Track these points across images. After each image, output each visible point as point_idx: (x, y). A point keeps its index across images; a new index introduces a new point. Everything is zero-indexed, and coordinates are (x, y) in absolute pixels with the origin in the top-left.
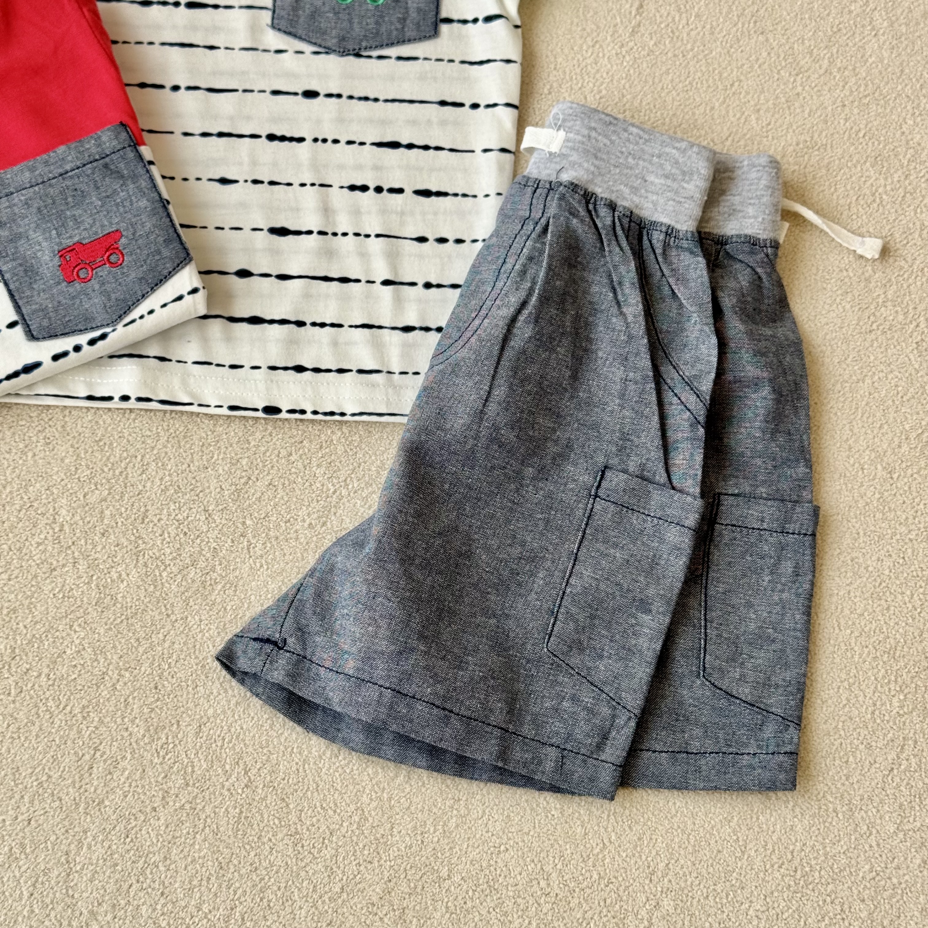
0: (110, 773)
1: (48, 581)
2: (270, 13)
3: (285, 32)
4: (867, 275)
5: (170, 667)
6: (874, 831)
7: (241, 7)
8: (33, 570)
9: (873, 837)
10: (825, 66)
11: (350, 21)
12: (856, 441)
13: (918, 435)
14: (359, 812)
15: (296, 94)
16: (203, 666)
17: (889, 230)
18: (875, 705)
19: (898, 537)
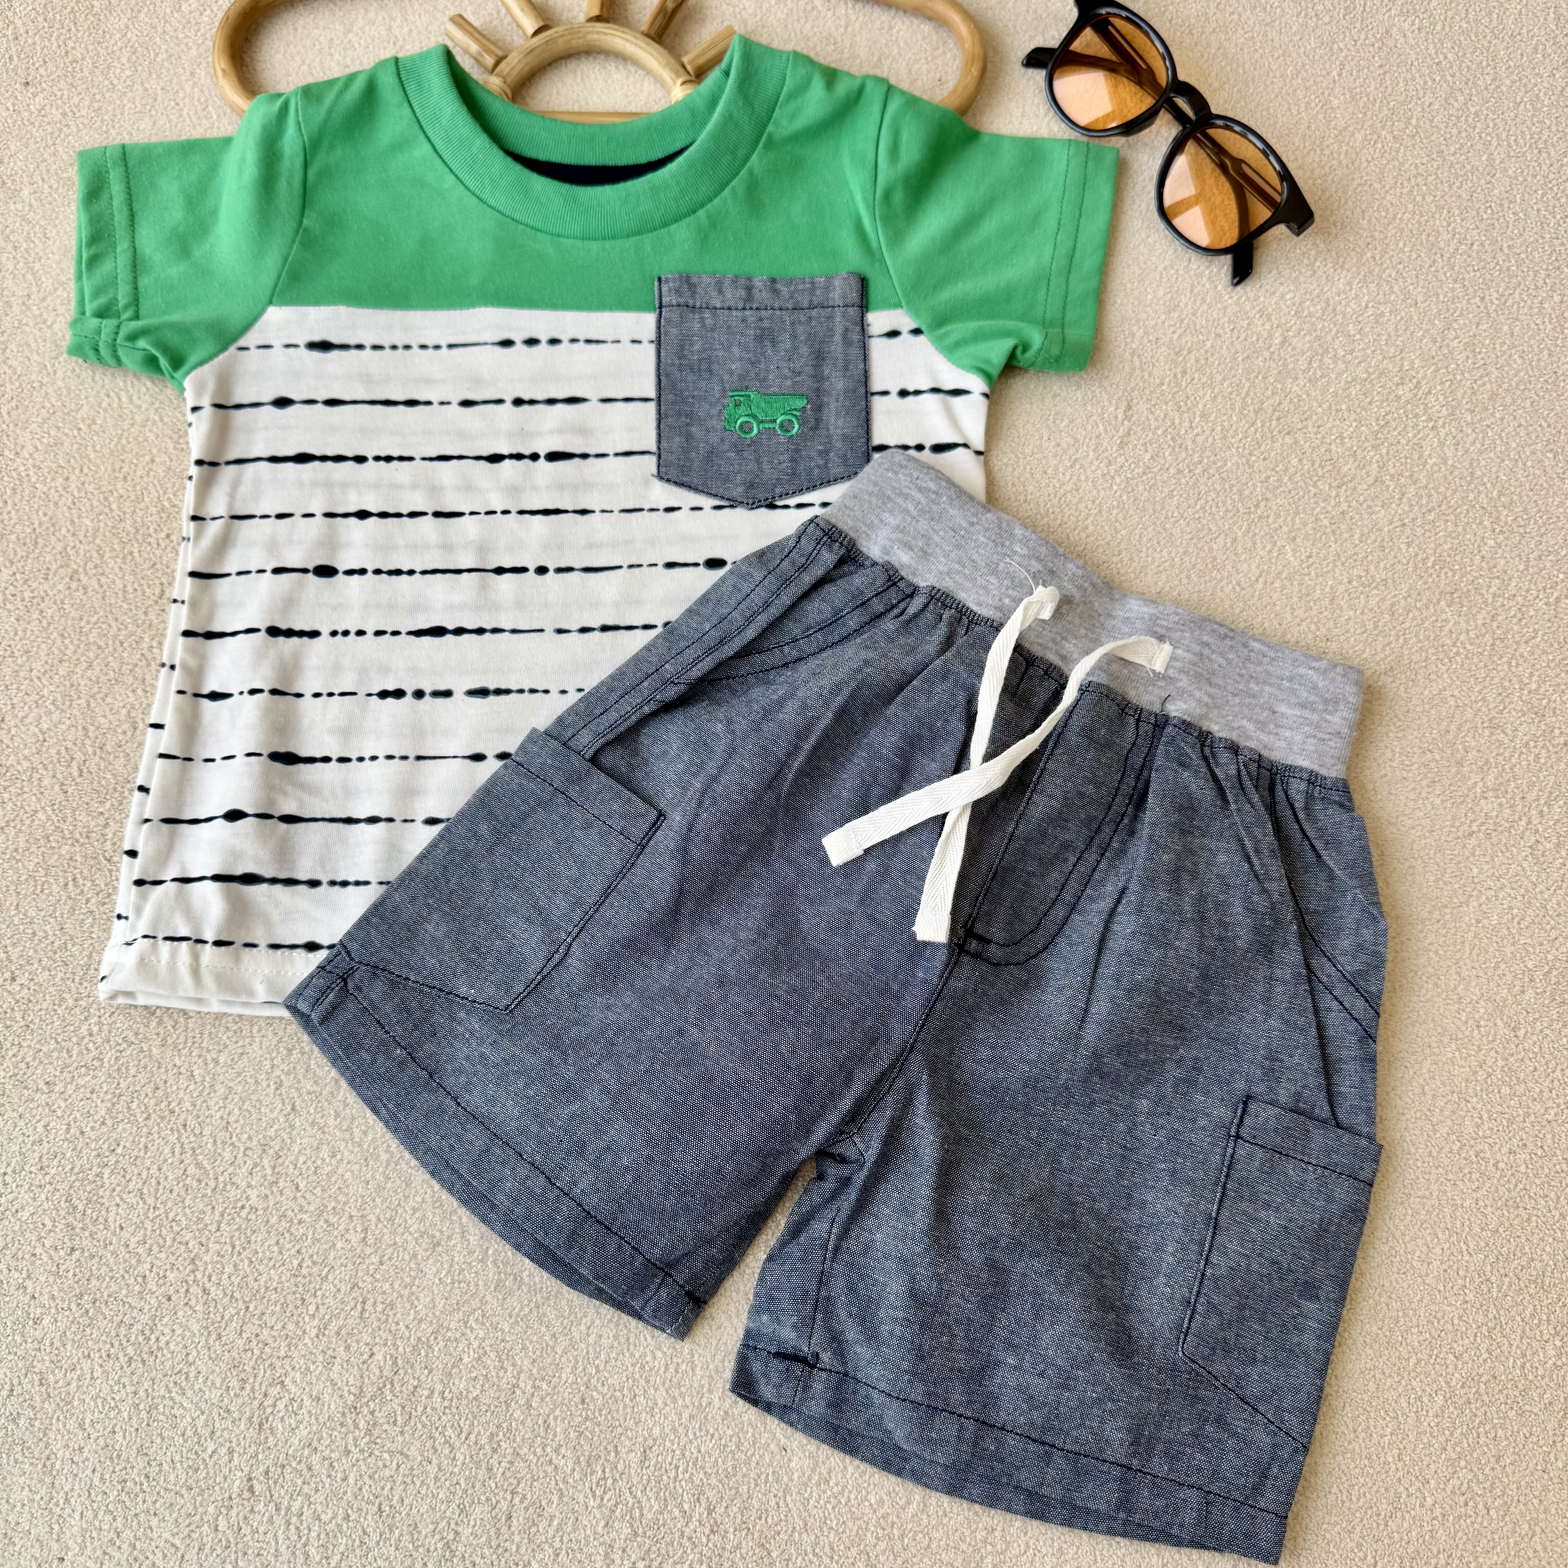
0: (534, 1524)
1: (431, 1261)
2: (654, 459)
3: (676, 483)
4: (1459, 756)
5: (598, 1371)
6: (1538, 1530)
7: (617, 455)
8: (411, 1246)
9: (1536, 1538)
10: (1374, 474)
11: (758, 461)
12: (1467, 989)
13: (1546, 974)
14: (864, 1557)
15: (696, 565)
16: (642, 1367)
17: (1480, 692)
18: (1524, 1355)
19: (1532, 1118)
